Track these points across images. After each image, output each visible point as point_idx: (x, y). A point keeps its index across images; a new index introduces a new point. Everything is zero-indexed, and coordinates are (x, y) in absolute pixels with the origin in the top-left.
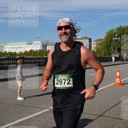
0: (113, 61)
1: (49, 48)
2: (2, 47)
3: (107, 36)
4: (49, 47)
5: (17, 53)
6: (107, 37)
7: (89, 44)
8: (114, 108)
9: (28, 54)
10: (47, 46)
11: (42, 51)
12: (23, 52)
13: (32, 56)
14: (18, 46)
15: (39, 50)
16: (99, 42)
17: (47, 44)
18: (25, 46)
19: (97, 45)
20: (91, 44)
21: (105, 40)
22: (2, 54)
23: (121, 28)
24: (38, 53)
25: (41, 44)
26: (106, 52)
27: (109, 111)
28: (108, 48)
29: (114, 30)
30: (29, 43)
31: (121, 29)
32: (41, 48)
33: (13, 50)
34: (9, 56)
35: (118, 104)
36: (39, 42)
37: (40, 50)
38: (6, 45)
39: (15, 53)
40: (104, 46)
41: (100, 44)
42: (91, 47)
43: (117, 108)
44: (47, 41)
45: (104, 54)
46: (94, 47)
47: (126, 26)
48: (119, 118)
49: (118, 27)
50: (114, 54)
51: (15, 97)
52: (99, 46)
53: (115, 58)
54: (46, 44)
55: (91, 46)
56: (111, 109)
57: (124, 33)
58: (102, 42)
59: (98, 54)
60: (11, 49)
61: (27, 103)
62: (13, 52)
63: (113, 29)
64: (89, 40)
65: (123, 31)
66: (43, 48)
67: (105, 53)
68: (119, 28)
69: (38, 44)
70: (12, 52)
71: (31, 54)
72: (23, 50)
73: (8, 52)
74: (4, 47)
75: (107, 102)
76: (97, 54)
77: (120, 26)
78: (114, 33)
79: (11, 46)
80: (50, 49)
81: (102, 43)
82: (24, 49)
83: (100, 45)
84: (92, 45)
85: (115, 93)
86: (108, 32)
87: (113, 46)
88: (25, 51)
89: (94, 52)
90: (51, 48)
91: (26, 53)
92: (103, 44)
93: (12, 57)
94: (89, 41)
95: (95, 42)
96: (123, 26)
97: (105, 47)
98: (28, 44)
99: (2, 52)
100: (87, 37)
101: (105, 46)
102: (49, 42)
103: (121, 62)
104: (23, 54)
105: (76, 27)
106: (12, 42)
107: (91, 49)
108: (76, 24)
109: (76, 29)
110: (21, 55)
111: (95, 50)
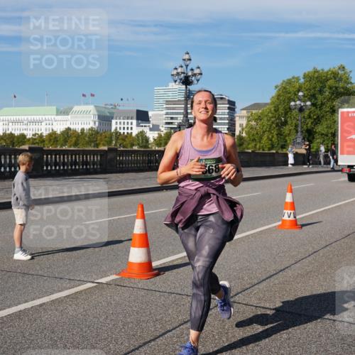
0: (290, 166)
1: (118, 126)
3: (279, 96)
4: (118, 121)
5: (28, 137)
6: (278, 99)
8: (264, 284)
9: (57, 141)
10: (112, 118)
11: (97, 133)
12: (44, 134)
13: (70, 146)
14: (29, 117)
15: (89, 129)
16: (254, 112)
17: (113, 113)
18: (50, 117)
19: (249, 121)
20: (234, 118)
21: (273, 106)
23: (316, 75)
24: (87, 139)
25: (96, 113)
26: (273, 139)
27: (249, 291)
28: (279, 129)
29: (298, 79)
30: (62, 109)
31: (317, 78)
32: (95, 123)
33: (16, 127)
34: (4, 144)
35: (276, 274)
36: (91, 108)
37: (91, 129)
39: (23, 136)
40: (270, 123)
41: (259, 118)
43: (272, 284)
44: (111, 105)
45: (270, 146)
46: (241, 125)
47: (330, 71)
49: (309, 72)
50: (293, 145)
52: (255, 123)
53: (296, 155)
54: (108, 114)
55: (235, 121)
56: (257, 286)
57: (324, 89)
58: (263, 110)
59: (253, 144)
60: (10, 124)
61: (38, 268)
62: (17, 133)
63: (296, 76)
64: (228, 106)
65: (321, 82)
66: (100, 124)
67: (270, 142)
68: (310, 75)
69: (88, 112)
70: (13, 132)
71: (65, 142)
72: (44, 130)
75: (249, 270)
76: (249, 144)
77: (314, 68)
78: (298, 87)
79: (13, 118)
80: (120, 128)
81: (262, 113)
82: (48, 127)
83: (257, 119)
84: (237, 119)
85: (276, 247)
86: (282, 84)
87: (294, 124)
88: (51, 131)
89: (241, 138)
90: (122, 126)
91: (53, 137)
92: (265, 119)
93: (13, 146)
94: (229, 108)
95: (245, 112)
96: (323, 70)
97: (271, 126)
98: (59, 113)
100: (224, 97)
101: (273, 123)
102: (117, 107)
103: (311, 168)
104: (43, 141)
105: (189, 68)
106: (15, 107)
107: (235, 131)
108: (190, 60)
109: (190, 74)
110: (38, 143)
111: (244, 132)
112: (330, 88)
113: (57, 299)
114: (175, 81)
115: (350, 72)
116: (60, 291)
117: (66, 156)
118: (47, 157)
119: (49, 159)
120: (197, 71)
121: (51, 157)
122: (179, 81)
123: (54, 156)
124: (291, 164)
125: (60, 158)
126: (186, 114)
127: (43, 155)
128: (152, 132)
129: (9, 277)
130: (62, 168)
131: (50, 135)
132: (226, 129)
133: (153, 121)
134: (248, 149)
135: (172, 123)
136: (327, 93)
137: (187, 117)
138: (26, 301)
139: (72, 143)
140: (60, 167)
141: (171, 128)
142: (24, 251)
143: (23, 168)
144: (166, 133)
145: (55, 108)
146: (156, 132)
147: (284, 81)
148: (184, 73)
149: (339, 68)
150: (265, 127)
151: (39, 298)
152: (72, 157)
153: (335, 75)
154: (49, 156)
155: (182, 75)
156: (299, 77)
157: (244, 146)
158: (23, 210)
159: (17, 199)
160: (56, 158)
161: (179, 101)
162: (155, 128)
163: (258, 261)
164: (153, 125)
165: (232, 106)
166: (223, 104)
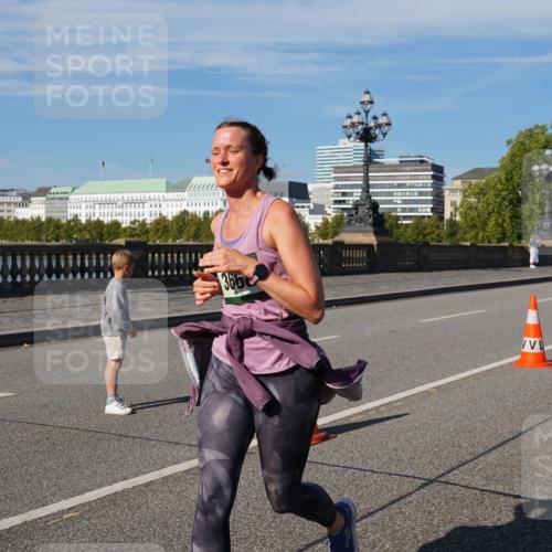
0: (532, 267)
2: (61, 199)
3: (513, 156)
5: (123, 226)
6: (512, 161)
8: (495, 454)
9: (168, 231)
12: (148, 221)
13: (188, 240)
14: (126, 196)
16: (473, 182)
18: (156, 195)
19: (465, 196)
20: (442, 192)
21: (503, 172)
22: (62, 230)
26: (505, 225)
27: (471, 465)
28: (514, 209)
30: (174, 182)
32: (225, 203)
33: (106, 210)
34: (88, 237)
35: (513, 438)
38: (76, 191)
39: (116, 224)
40: (498, 200)
41: (481, 192)
43: (506, 455)
45: (500, 236)
46: (453, 204)
48: (507, 491)
51: (97, 402)
52: (475, 200)
55: (443, 197)
56: (482, 458)
58: (488, 180)
59: (472, 233)
60: (97, 206)
62: (107, 220)
63: (541, 124)
64: (432, 173)
67: (500, 229)
70: (101, 219)
71: (180, 232)
72: (148, 215)
73: (84, 221)
74: (67, 198)
76: (465, 233)
78: (543, 140)
79: (100, 197)
81: (486, 184)
82: (153, 209)
83: (478, 194)
84: (446, 193)
86: (519, 137)
88: (158, 216)
89: (452, 223)
91: (162, 225)
92: (492, 192)
93: (101, 240)
94: (433, 177)
95: (458, 182)
97: (501, 204)
98: (170, 188)
99: (59, 220)
101: (504, 199)
104: (147, 232)
105: (371, 115)
106: (104, 180)
107: (443, 213)
108: (371, 102)
109: (372, 124)
110: (139, 235)
111: (458, 214)
113: (171, 476)
114: (349, 137)
116: (175, 463)
117: (181, 255)
118: (153, 257)
119: (156, 260)
120: (382, 120)
121: (160, 257)
122: (354, 135)
123: (163, 255)
124: (534, 264)
125: (172, 258)
126: (366, 188)
127: (148, 254)
128: (313, 216)
129: (99, 440)
130: (175, 273)
131: (157, 222)
132: (429, 210)
133: (314, 199)
134: (464, 241)
135: (344, 202)
137: (368, 192)
138: (125, 479)
139: (190, 234)
140: (172, 272)
141: (344, 209)
142: (121, 401)
143: (118, 274)
144: (336, 217)
145: (164, 180)
146: (320, 216)
147: (521, 133)
148: (362, 123)
151: (144, 473)
152: (190, 256)
154: (157, 255)
155: (360, 127)
156: (544, 126)
157: (459, 236)
158: (118, 338)
159: (110, 321)
160: (166, 257)
161: (355, 166)
162: (318, 210)
163: (484, 417)
164: (315, 205)
165: (438, 173)
166: (424, 170)
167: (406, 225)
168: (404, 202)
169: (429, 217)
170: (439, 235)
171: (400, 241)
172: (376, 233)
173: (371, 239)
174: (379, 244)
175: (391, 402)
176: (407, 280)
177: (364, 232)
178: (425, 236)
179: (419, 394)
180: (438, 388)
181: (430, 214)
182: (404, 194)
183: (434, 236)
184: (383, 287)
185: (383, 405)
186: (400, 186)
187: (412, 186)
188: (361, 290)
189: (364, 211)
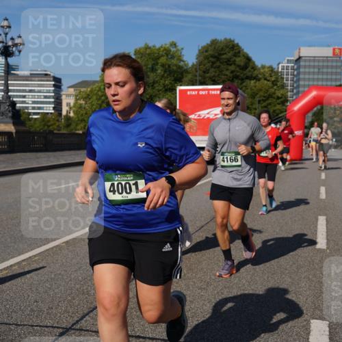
7: (53, 94)
16: (82, 90)
19: (76, 100)
20: (61, 96)
23: (148, 51)
31: (149, 54)
40: (100, 102)
41: (87, 97)
42: (61, 105)
46: (68, 104)
47: (162, 47)
49: (140, 49)
52: (84, 102)
55: (61, 100)
57: (157, 67)
58: (92, 89)
59: (82, 125)
64: (53, 83)
65: (153, 59)
68: (142, 51)
76: (77, 125)
77: (146, 44)
81: (91, 91)
83: (85, 98)
84: (63, 97)
89: (68, 118)
92: (95, 97)
94: (54, 86)
95: (72, 90)
96: (154, 46)
97: (100, 105)
100: (49, 73)
101: (103, 102)
105: (9, 37)
107: (61, 111)
108: (9, 27)
109: (10, 43)
111: (71, 112)
112: (163, 66)
115: (182, 49)
120: (18, 41)
126: (7, 90)
132: (52, 108)
134: (78, 130)
136: (159, 71)
137: (8, 94)
148: (3, 42)
149: (171, 45)
150: (94, 107)
153: (167, 52)
157: (72, 127)
165: (58, 83)
166: (47, 81)
167: (36, 119)
168: (34, 102)
169: (51, 113)
170: (58, 126)
171: (32, 130)
172: (14, 124)
173: (10, 128)
174: (16, 132)
175: (30, 257)
176: (38, 158)
177: (6, 123)
178: (49, 126)
179: (52, 248)
180: (67, 242)
181: (53, 111)
182: (33, 97)
183: (55, 127)
184: (20, 163)
185: (24, 261)
186: (31, 91)
187: (39, 92)
188: (4, 165)
189: (5, 108)
